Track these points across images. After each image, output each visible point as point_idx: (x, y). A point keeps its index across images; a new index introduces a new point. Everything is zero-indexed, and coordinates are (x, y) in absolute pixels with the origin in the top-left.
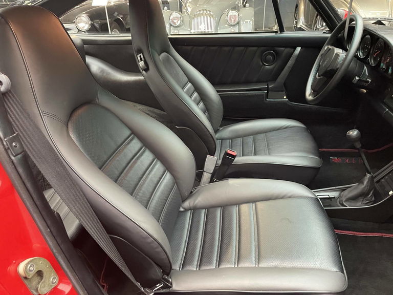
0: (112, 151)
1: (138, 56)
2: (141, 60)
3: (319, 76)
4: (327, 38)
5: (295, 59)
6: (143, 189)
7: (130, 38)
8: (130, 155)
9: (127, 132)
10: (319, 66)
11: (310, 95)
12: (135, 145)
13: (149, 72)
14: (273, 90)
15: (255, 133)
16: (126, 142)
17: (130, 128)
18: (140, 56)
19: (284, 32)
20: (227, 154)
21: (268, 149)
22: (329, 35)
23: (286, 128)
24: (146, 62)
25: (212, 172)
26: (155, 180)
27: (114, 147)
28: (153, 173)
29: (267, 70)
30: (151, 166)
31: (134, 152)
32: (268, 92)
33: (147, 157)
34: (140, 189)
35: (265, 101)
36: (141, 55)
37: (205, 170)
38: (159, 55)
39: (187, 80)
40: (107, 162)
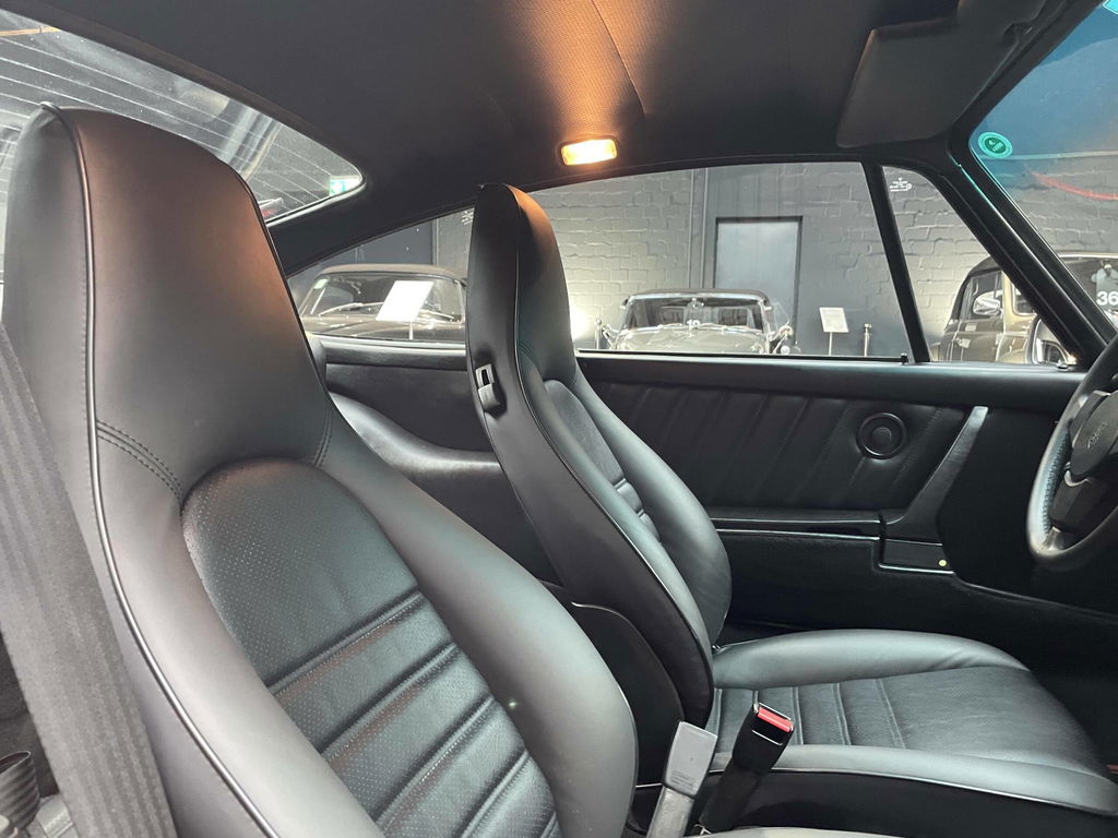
0: (330, 631)
1: (479, 372)
2: (486, 382)
3: (1075, 478)
4: (1075, 385)
5: (971, 439)
6: (423, 807)
7: (463, 353)
8: (398, 665)
9: (401, 581)
10: (1067, 453)
11: (1048, 543)
12: (424, 631)
13: (504, 418)
14: (902, 533)
15: (847, 676)
16: (388, 613)
17: (413, 569)
18: (484, 373)
19: (927, 360)
20: (754, 722)
21: (905, 733)
22: (1081, 377)
23: (957, 666)
24: (499, 390)
25: (695, 790)
26: (478, 782)
27: (343, 620)
28: (473, 749)
29: (879, 470)
30: (470, 723)
31: (414, 655)
32: (882, 540)
33: (460, 685)
34: (411, 805)
35: (873, 569)
36: (488, 368)
37: (668, 780)
38: (545, 380)
39: (620, 471)
40: (301, 670)
